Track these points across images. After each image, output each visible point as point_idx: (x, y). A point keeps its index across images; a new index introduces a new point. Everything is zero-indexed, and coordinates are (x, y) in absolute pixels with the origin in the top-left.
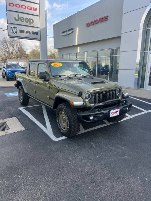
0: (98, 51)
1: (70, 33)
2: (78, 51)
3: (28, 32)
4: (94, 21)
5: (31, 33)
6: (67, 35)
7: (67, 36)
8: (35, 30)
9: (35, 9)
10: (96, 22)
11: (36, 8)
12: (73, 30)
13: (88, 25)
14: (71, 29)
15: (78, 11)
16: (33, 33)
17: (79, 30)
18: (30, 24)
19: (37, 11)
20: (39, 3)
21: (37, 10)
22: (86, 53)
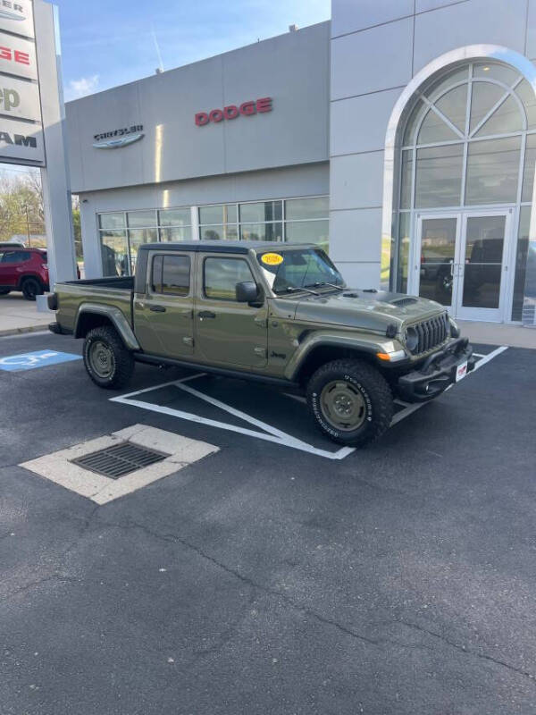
0: (239, 205)
1: (128, 141)
2: (165, 204)
3: (2, 137)
4: (222, 109)
5: (13, 140)
6: (117, 147)
7: (118, 150)
8: (27, 131)
9: (21, 57)
10: (229, 114)
11: (28, 55)
12: (143, 132)
13: (201, 120)
14: (134, 129)
15: (158, 71)
16: (21, 141)
17: (164, 133)
18: (7, 109)
19: (28, 64)
20: (32, 36)
21: (29, 61)
22: (194, 210)
